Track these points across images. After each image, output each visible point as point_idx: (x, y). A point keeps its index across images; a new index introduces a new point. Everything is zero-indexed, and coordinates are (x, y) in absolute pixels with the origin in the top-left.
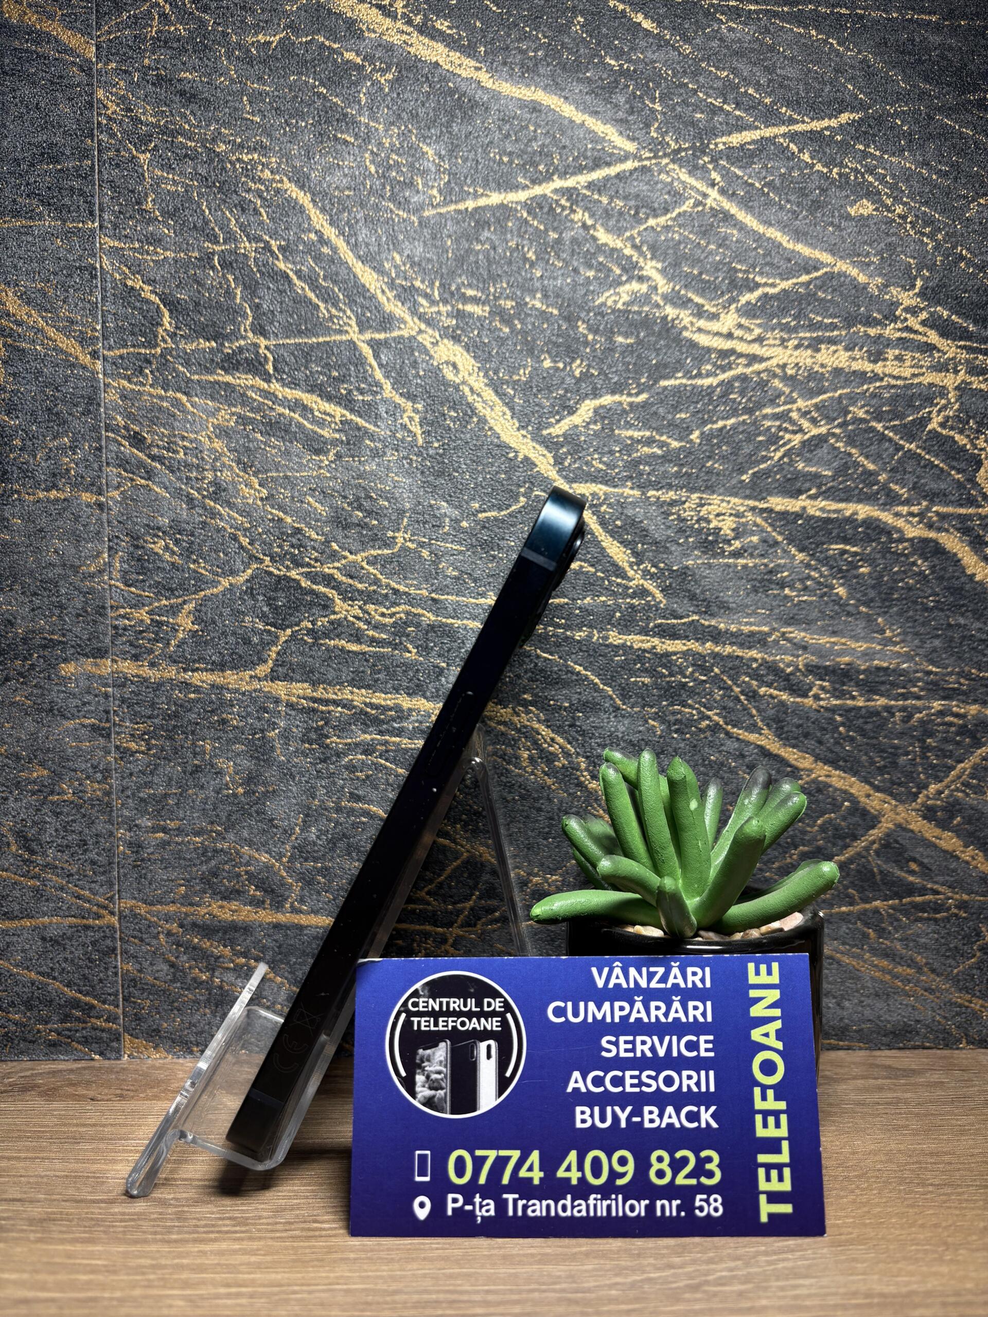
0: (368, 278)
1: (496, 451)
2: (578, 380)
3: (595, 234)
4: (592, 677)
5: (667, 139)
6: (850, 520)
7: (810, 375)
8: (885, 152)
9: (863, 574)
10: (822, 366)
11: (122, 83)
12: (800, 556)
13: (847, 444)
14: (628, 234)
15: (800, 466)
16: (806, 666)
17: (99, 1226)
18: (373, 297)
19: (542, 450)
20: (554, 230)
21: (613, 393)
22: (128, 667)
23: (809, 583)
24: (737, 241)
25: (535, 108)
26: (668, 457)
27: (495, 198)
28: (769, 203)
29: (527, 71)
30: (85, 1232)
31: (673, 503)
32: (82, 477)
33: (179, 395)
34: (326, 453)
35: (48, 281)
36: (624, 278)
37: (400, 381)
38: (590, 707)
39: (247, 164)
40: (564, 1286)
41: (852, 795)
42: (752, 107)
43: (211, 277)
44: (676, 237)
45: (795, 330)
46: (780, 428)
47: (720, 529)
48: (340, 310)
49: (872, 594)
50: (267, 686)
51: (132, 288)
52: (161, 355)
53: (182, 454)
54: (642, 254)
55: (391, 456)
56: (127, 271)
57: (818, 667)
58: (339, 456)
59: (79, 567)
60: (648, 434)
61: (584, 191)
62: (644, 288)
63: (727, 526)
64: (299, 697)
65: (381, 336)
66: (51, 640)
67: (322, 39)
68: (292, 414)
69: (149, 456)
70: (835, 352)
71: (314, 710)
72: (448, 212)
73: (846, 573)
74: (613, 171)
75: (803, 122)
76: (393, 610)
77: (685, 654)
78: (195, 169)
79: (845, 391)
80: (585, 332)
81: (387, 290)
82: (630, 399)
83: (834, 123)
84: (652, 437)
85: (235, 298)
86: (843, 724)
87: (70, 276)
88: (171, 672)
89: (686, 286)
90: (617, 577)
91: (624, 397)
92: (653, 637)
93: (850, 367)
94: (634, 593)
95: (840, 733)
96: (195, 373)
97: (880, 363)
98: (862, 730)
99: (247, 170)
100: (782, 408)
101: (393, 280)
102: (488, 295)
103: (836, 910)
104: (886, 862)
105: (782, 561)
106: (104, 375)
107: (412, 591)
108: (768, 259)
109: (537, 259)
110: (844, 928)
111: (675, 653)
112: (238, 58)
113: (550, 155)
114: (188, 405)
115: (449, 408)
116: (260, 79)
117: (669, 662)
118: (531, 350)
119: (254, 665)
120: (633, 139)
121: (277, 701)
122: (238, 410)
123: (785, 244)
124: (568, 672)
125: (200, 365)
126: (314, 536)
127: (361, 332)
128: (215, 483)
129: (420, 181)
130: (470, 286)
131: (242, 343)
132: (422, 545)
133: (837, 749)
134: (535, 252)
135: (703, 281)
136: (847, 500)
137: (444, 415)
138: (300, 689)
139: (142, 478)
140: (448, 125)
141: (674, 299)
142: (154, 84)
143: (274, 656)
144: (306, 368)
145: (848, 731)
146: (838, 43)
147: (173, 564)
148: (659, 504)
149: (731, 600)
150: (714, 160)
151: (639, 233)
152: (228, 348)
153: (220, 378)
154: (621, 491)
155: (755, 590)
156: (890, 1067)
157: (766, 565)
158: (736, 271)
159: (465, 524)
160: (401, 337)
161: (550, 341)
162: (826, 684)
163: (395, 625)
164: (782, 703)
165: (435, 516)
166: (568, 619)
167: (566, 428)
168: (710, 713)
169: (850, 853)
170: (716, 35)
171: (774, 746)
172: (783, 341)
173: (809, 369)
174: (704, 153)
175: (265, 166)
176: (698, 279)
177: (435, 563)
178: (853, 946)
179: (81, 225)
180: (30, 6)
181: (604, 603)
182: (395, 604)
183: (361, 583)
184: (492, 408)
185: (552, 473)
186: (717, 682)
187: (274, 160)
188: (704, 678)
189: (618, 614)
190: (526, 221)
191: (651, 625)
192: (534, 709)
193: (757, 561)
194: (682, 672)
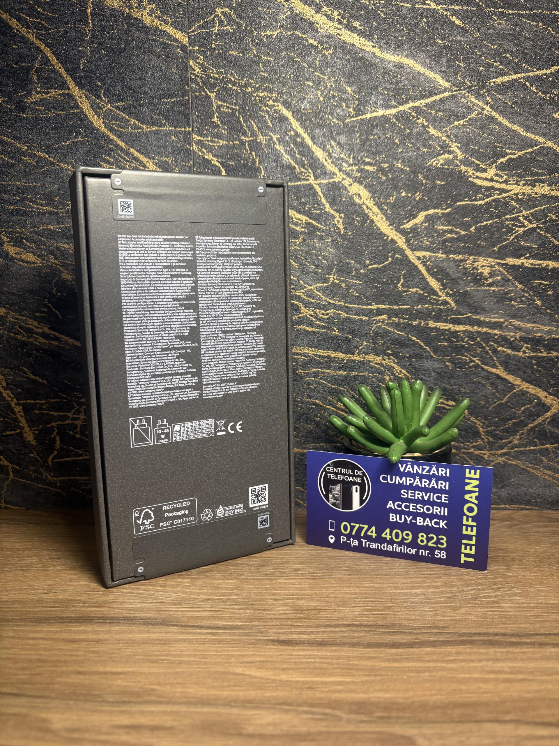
0: (319, 154)
1: (378, 236)
2: (418, 202)
3: (428, 130)
4: (421, 343)
5: (466, 81)
6: (546, 269)
7: (530, 198)
9: (550, 295)
10: (536, 194)
11: (202, 57)
12: (520, 286)
13: (545, 232)
14: (444, 129)
15: (522, 243)
16: (520, 337)
18: (322, 162)
19: (399, 235)
20: (409, 128)
21: (434, 208)
23: (523, 299)
24: (498, 132)
25: (401, 66)
26: (460, 239)
27: (381, 112)
28: (515, 112)
29: (398, 47)
31: (461, 261)
34: (298, 238)
35: (169, 157)
36: (441, 152)
37: (332, 203)
38: (419, 356)
39: (262, 97)
41: (538, 397)
42: (508, 63)
43: (244, 154)
44: (468, 131)
45: (524, 176)
46: (513, 225)
47: (483, 273)
48: (305, 168)
49: (553, 303)
51: (207, 159)
54: (451, 140)
55: (329, 239)
56: (205, 151)
57: (525, 338)
58: (304, 240)
60: (450, 228)
61: (425, 109)
62: (451, 157)
63: (486, 272)
65: (324, 181)
67: (298, 33)
70: (543, 187)
72: (358, 120)
73: (541, 293)
74: (438, 97)
75: (533, 71)
76: (328, 312)
77: (464, 332)
78: (237, 101)
79: (546, 206)
80: (422, 179)
81: (327, 159)
82: (442, 211)
83: (548, 71)
84: (452, 229)
85: (255, 163)
86: (536, 364)
87: (178, 154)
89: (471, 155)
90: (434, 295)
91: (440, 210)
92: (450, 324)
93: (550, 194)
94: (441, 303)
95: (534, 369)
98: (545, 367)
99: (262, 100)
100: (515, 215)
101: (331, 154)
102: (376, 161)
103: (528, 448)
104: (552, 427)
105: (511, 288)
107: (337, 303)
108: (513, 140)
109: (400, 143)
110: (531, 457)
111: (460, 331)
112: (257, 44)
113: (407, 90)
115: (356, 216)
116: (268, 55)
117: (457, 335)
118: (396, 188)
120: (449, 81)
123: (522, 133)
124: (409, 340)
126: (292, 277)
127: (316, 179)
129: (344, 105)
130: (368, 157)
132: (342, 281)
133: (533, 376)
134: (399, 140)
135: (480, 152)
136: (544, 259)
137: (354, 219)
140: (359, 76)
141: (465, 162)
142: (216, 57)
144: (289, 197)
145: (538, 367)
146: (553, 30)
148: (455, 261)
149: (487, 306)
150: (488, 91)
151: (450, 129)
154: (436, 255)
155: (498, 302)
156: (550, 517)
157: (503, 290)
158: (497, 147)
159: (362, 271)
160: (334, 182)
161: (405, 183)
162: (529, 346)
163: (328, 318)
164: (508, 355)
165: (348, 267)
166: (410, 315)
167: (412, 225)
168: (475, 359)
169: (536, 423)
170: (492, 27)
171: (503, 374)
172: (517, 182)
173: (529, 196)
174: (484, 88)
175: (271, 98)
176: (478, 151)
177: (348, 290)
178: (535, 465)
179: (183, 129)
180: (156, 17)
181: (427, 308)
182: (329, 309)
183: (313, 299)
184: (377, 216)
185: (405, 247)
186: (479, 344)
187: (274, 95)
188: (472, 343)
189: (433, 313)
190: (395, 124)
191: (449, 318)
192: (392, 357)
193: (500, 288)
194: (462, 340)
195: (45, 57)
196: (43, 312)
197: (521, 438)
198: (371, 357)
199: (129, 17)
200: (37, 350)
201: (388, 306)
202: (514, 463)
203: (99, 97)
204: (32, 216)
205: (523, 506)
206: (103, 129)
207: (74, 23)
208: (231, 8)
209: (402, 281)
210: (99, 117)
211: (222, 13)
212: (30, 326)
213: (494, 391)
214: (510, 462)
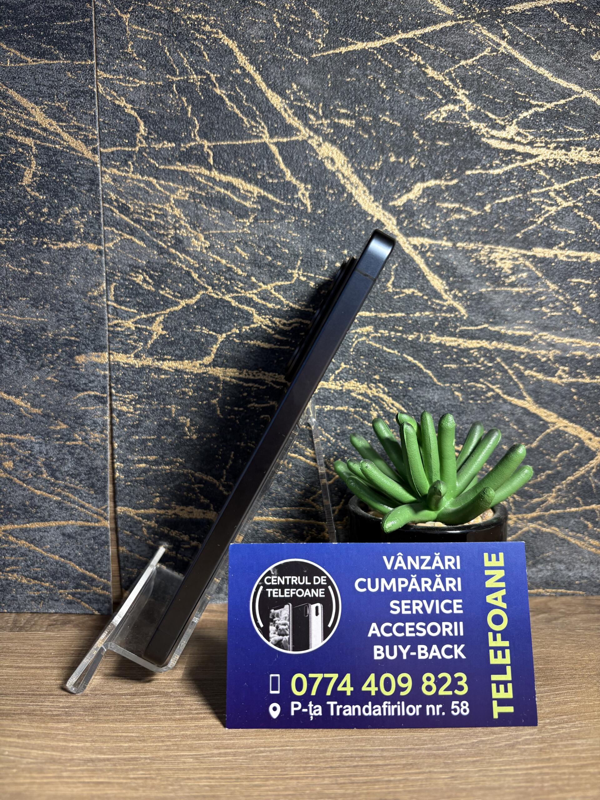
0: (276, 100)
1: (359, 216)
2: (413, 170)
3: (426, 71)
4: (419, 365)
5: (474, 6)
6: (586, 263)
7: (563, 167)
9: (592, 299)
10: (572, 161)
12: (553, 287)
13: (585, 212)
14: (447, 71)
15: (555, 227)
16: (555, 356)
17: (129, 711)
18: (279, 113)
19: (388, 215)
20: (398, 68)
21: (436, 178)
22: (121, 358)
23: (557, 304)
24: (519, 76)
26: (471, 220)
27: (360, 46)
28: (541, 51)
30: (120, 715)
31: (473, 251)
32: (88, 233)
33: (151, 179)
34: (248, 217)
35: (63, 101)
36: (444, 101)
37: (295, 170)
38: (418, 384)
39: (194, 21)
40: (429, 746)
41: (580, 438)
43: (171, 99)
44: (479, 72)
45: (555, 136)
46: (543, 203)
47: (503, 269)
48: (257, 122)
49: (598, 311)
50: (211, 371)
51: (119, 106)
52: (139, 152)
53: (153, 218)
54: (456, 85)
55: (291, 220)
56: (115, 94)
57: (562, 358)
58: (256, 219)
59: (87, 292)
60: (457, 205)
61: (419, 41)
62: (457, 108)
63: (507, 266)
64: (231, 377)
65: (285, 140)
66: (70, 340)
68: (226, 192)
69: (132, 220)
70: (580, 151)
71: (241, 386)
72: (328, 55)
73: (580, 296)
74: (438, 27)
76: (291, 321)
77: (480, 349)
78: (159, 24)
79: (585, 178)
80: (417, 138)
81: (288, 109)
82: (446, 183)
84: (460, 208)
85: (187, 113)
86: (575, 394)
87: (77, 97)
88: (148, 361)
89: (485, 107)
90: (437, 299)
91: (443, 182)
92: (459, 338)
93: (590, 161)
94: (447, 309)
95: (574, 400)
96: (161, 164)
98: (588, 397)
99: (195, 25)
100: (544, 190)
101: (292, 102)
102: (355, 113)
103: (568, 510)
104: (599, 481)
105: (541, 290)
106: (101, 165)
107: (303, 308)
108: (539, 88)
109: (387, 88)
110: (572, 522)
111: (472, 349)
113: (396, 16)
114: (157, 186)
115: (329, 188)
117: (468, 354)
118: (382, 150)
119: (202, 357)
120: (450, 6)
121: (217, 379)
122: (191, 189)
123: (550, 78)
124: (403, 361)
125: (165, 159)
126: (240, 272)
127: (271, 137)
128: (175, 237)
129: (310, 33)
130: (342, 107)
131: (193, 144)
132: (309, 278)
133: (572, 410)
134: (385, 84)
135: (495, 102)
136: (584, 250)
137: (325, 192)
138: (232, 372)
139: (128, 234)
141: (475, 115)
143: (215, 351)
144: (235, 161)
145: (579, 398)
147: (149, 290)
148: (465, 251)
149: (509, 315)
150: (504, 22)
151: (454, 71)
152: (184, 147)
153: (178, 168)
154: (439, 242)
155: (523, 308)
157: (531, 292)
158: (518, 96)
159: (338, 264)
160: (297, 141)
161: (394, 144)
162: (566, 368)
163: (291, 331)
164: (539, 381)
165: (318, 259)
166: (403, 327)
167: (405, 201)
168: (494, 387)
169: (578, 474)
171: (533, 408)
172: (546, 144)
173: (563, 163)
174: (498, 17)
175: (206, 22)
176: (492, 101)
177: (318, 290)
178: (577, 532)
179: (83, 63)
181: (428, 316)
182: (291, 317)
183: (270, 303)
184: (356, 188)
185: (396, 231)
186: (499, 367)
187: (212, 18)
188: (490, 365)
189: (436, 324)
190: (380, 61)
191: (458, 331)
192: (381, 385)
193: (525, 289)
194: (477, 360)
197: (557, 497)
198: (351, 385)
201: (373, 314)
202: (548, 530)
205: (563, 591)
209: (393, 278)
213: (520, 431)
214: (544, 529)
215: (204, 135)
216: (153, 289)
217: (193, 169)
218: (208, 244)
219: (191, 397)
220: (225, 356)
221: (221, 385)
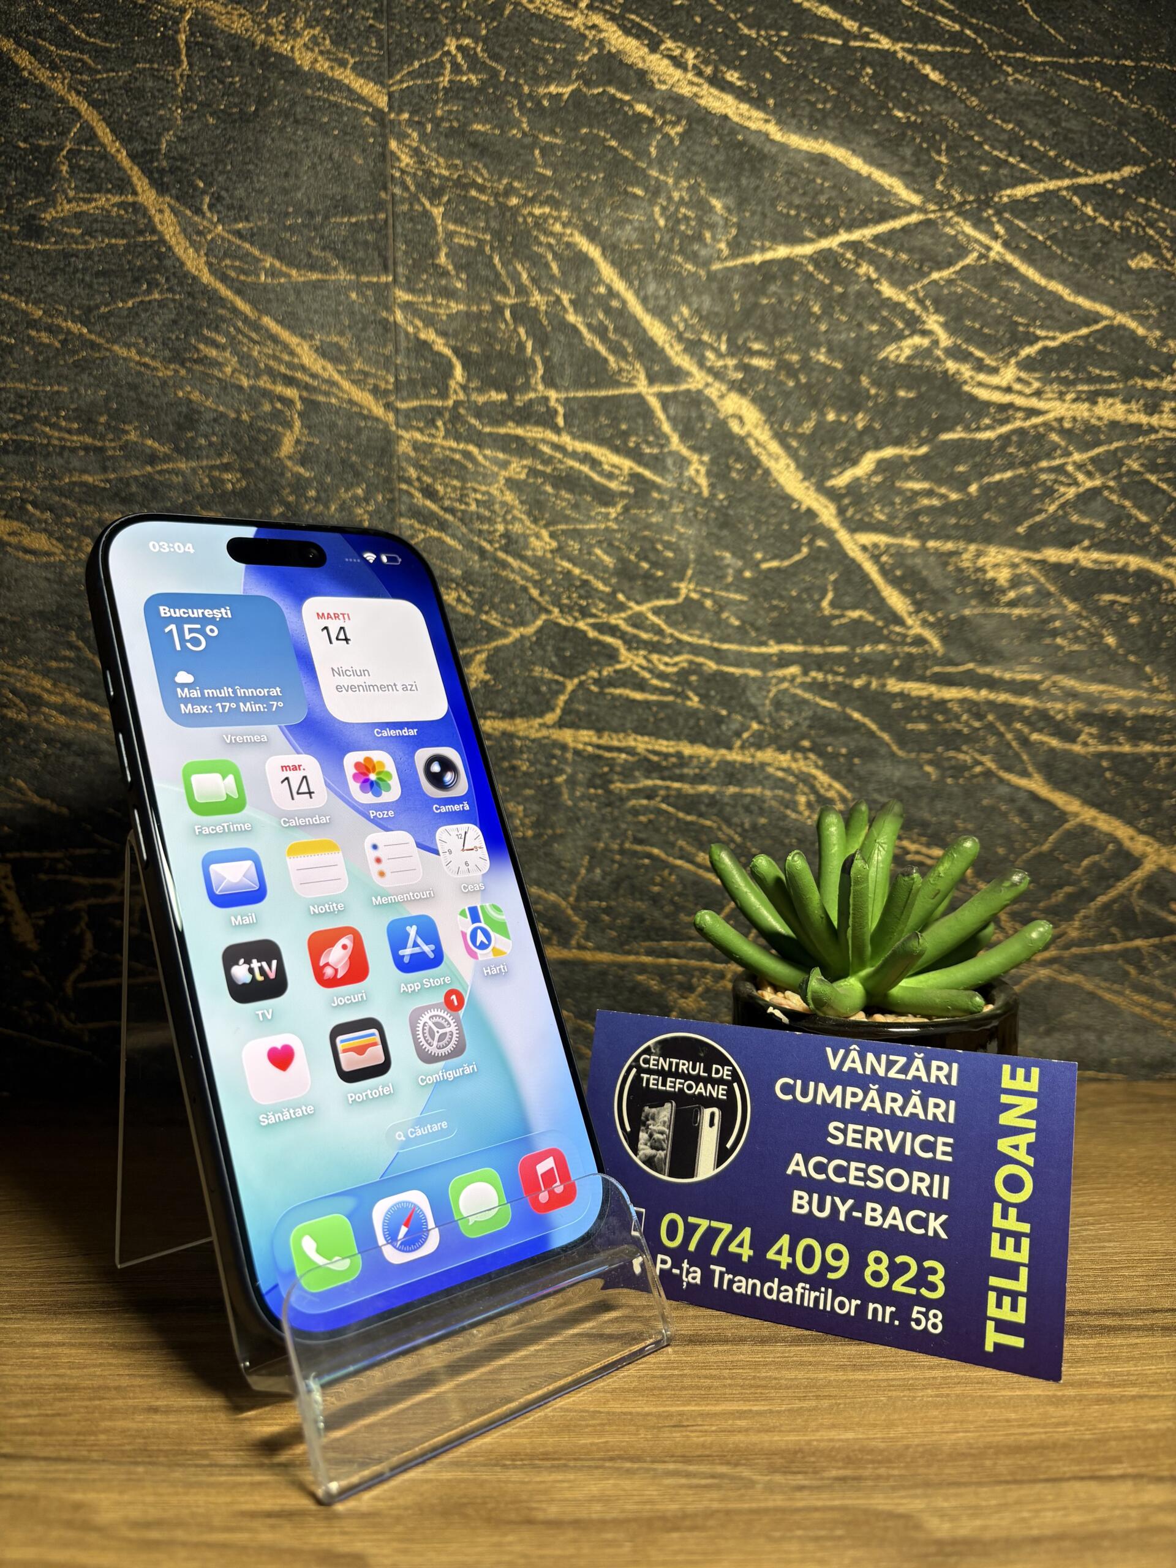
0: (657, 331)
1: (781, 503)
2: (861, 433)
3: (880, 288)
4: (870, 724)
5: (953, 192)
6: (1123, 571)
7: (1086, 428)
8: (1165, 205)
9: (1133, 625)
10: (1100, 419)
11: (415, 135)
12: (1072, 607)
13: (1121, 496)
14: (911, 288)
15: (1075, 518)
16: (1076, 712)
18: (663, 350)
19: (823, 500)
20: (840, 283)
21: (895, 445)
23: (1080, 633)
24: (1019, 295)
25: (823, 160)
26: (949, 508)
27: (782, 252)
28: (1053, 256)
29: (817, 122)
31: (951, 554)
33: (471, 447)
34: (614, 505)
35: (343, 334)
36: (907, 333)
37: (686, 434)
38: (868, 754)
39: (539, 217)
41: (1116, 837)
42: (1036, 159)
43: (503, 331)
44: (959, 290)
45: (1073, 383)
46: (1056, 481)
47: (996, 580)
48: (629, 363)
49: (1141, 643)
50: (558, 735)
51: (425, 341)
52: (453, 407)
53: (473, 507)
54: (925, 308)
55: (678, 509)
56: (420, 324)
57: (1087, 714)
58: (626, 509)
60: (926, 485)
61: (872, 246)
62: (926, 342)
63: (1003, 576)
64: (585, 744)
65: (668, 389)
67: (612, 90)
68: (581, 467)
69: (441, 508)
70: (1112, 405)
71: (599, 757)
72: (736, 266)
73: (1116, 623)
74: (898, 224)
75: (1086, 175)
76: (677, 659)
77: (963, 701)
78: (487, 222)
79: (1120, 444)
80: (868, 386)
81: (675, 343)
82: (910, 452)
83: (1116, 176)
84: (931, 489)
85: (526, 351)
86: (1108, 769)
87: (364, 329)
89: (968, 340)
90: (897, 625)
91: (906, 450)
92: (930, 684)
93: (1126, 419)
94: (912, 641)
95: (1106, 781)
96: (487, 425)
97: (1156, 417)
98: (1128, 774)
99: (539, 224)
100: (1057, 462)
101: (681, 333)
102: (774, 349)
103: (1098, 948)
104: (1147, 903)
105: (1054, 611)
106: (398, 425)
107: (695, 640)
108: (1049, 312)
109: (824, 312)
110: (1106, 966)
111: (950, 701)
112: (529, 110)
113: (836, 208)
114: (480, 457)
115: (735, 462)
116: (552, 132)
117: (944, 708)
118: (815, 403)
119: (541, 714)
120: (918, 192)
121: (564, 747)
122: (530, 462)
123: (1066, 297)
124: (846, 719)
125: (492, 418)
126: (600, 586)
127: (650, 384)
128: (506, 535)
129: (708, 235)
130: (756, 339)
132: (705, 595)
133: (1104, 793)
134: (820, 307)
135: (984, 335)
136: (1119, 552)
137: (729, 468)
138: (587, 736)
139: (434, 529)
140: (737, 179)
141: (955, 353)
142: (446, 136)
143: (561, 704)
144: (595, 421)
145: (1114, 776)
146: (1123, 96)
147: (466, 616)
148: (938, 554)
149: (1006, 649)
150: (998, 213)
151: (923, 287)
152: (520, 400)
153: (512, 432)
154: (901, 541)
155: (1028, 639)
157: (1039, 615)
158: (1017, 324)
159: (748, 574)
160: (688, 391)
161: (833, 395)
162: (1094, 731)
163: (677, 674)
164: (1052, 750)
165: (719, 568)
166: (847, 666)
167: (849, 480)
168: (983, 759)
169: (1113, 893)
170: (1003, 87)
171: (1044, 791)
172: (1061, 396)
173: (1086, 423)
174: (989, 206)
175: (557, 219)
176: (979, 332)
177: (717, 613)
178: (1113, 982)
179: (375, 279)
180: (321, 53)
181: (884, 650)
182: (677, 653)
183: (646, 631)
184: (777, 459)
185: (835, 524)
186: (990, 727)
187: (565, 214)
188: (977, 724)
189: (896, 663)
190: (811, 275)
191: (928, 673)
192: (812, 756)
193: (1030, 611)
194: (957, 718)
195: (88, 128)
196: (65, 659)
197: (1082, 927)
198: (767, 755)
199: (266, 50)
200: (50, 741)
201: (801, 648)
202: (1070, 979)
203: (198, 211)
204: (49, 454)
205: (1096, 1073)
206: (206, 277)
207: (151, 62)
208: (476, 39)
209: (830, 596)
210: (197, 251)
211: (459, 48)
212: (38, 690)
213: (1024, 826)
214: (1062, 978)
215: (549, 381)
216: (472, 613)
217: (533, 433)
218: (554, 544)
219: (525, 774)
220: (577, 712)
221: (569, 756)
